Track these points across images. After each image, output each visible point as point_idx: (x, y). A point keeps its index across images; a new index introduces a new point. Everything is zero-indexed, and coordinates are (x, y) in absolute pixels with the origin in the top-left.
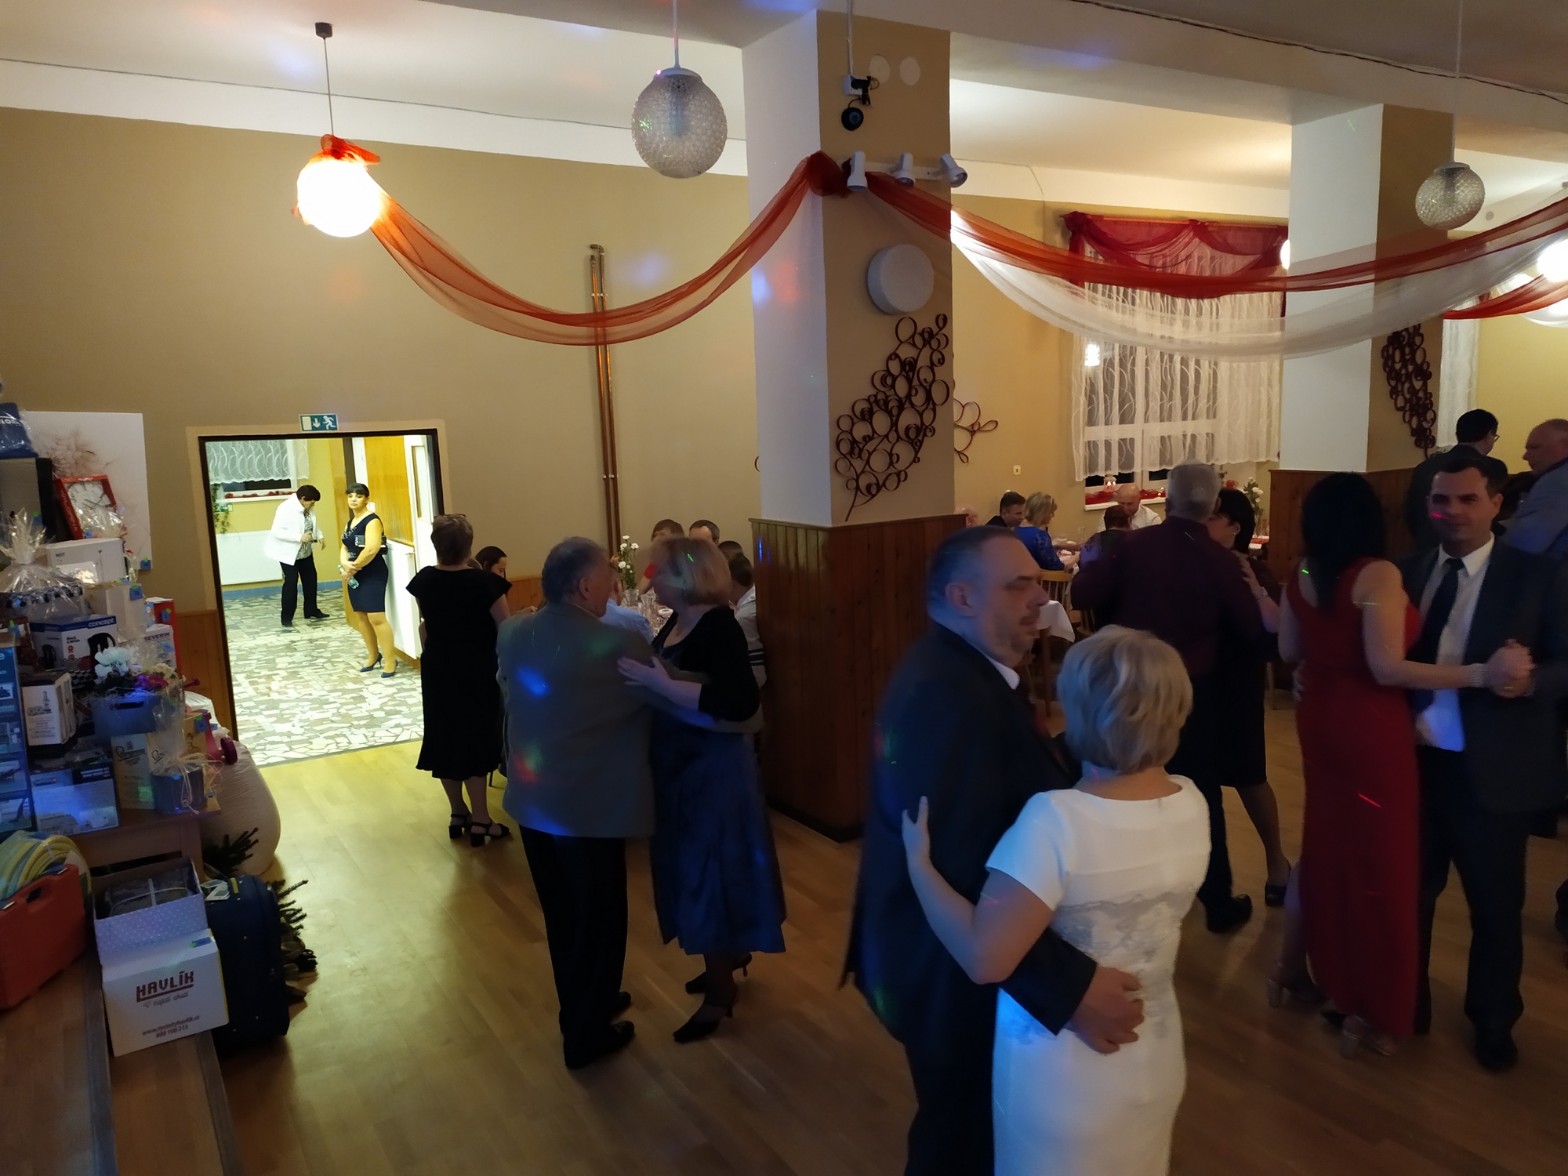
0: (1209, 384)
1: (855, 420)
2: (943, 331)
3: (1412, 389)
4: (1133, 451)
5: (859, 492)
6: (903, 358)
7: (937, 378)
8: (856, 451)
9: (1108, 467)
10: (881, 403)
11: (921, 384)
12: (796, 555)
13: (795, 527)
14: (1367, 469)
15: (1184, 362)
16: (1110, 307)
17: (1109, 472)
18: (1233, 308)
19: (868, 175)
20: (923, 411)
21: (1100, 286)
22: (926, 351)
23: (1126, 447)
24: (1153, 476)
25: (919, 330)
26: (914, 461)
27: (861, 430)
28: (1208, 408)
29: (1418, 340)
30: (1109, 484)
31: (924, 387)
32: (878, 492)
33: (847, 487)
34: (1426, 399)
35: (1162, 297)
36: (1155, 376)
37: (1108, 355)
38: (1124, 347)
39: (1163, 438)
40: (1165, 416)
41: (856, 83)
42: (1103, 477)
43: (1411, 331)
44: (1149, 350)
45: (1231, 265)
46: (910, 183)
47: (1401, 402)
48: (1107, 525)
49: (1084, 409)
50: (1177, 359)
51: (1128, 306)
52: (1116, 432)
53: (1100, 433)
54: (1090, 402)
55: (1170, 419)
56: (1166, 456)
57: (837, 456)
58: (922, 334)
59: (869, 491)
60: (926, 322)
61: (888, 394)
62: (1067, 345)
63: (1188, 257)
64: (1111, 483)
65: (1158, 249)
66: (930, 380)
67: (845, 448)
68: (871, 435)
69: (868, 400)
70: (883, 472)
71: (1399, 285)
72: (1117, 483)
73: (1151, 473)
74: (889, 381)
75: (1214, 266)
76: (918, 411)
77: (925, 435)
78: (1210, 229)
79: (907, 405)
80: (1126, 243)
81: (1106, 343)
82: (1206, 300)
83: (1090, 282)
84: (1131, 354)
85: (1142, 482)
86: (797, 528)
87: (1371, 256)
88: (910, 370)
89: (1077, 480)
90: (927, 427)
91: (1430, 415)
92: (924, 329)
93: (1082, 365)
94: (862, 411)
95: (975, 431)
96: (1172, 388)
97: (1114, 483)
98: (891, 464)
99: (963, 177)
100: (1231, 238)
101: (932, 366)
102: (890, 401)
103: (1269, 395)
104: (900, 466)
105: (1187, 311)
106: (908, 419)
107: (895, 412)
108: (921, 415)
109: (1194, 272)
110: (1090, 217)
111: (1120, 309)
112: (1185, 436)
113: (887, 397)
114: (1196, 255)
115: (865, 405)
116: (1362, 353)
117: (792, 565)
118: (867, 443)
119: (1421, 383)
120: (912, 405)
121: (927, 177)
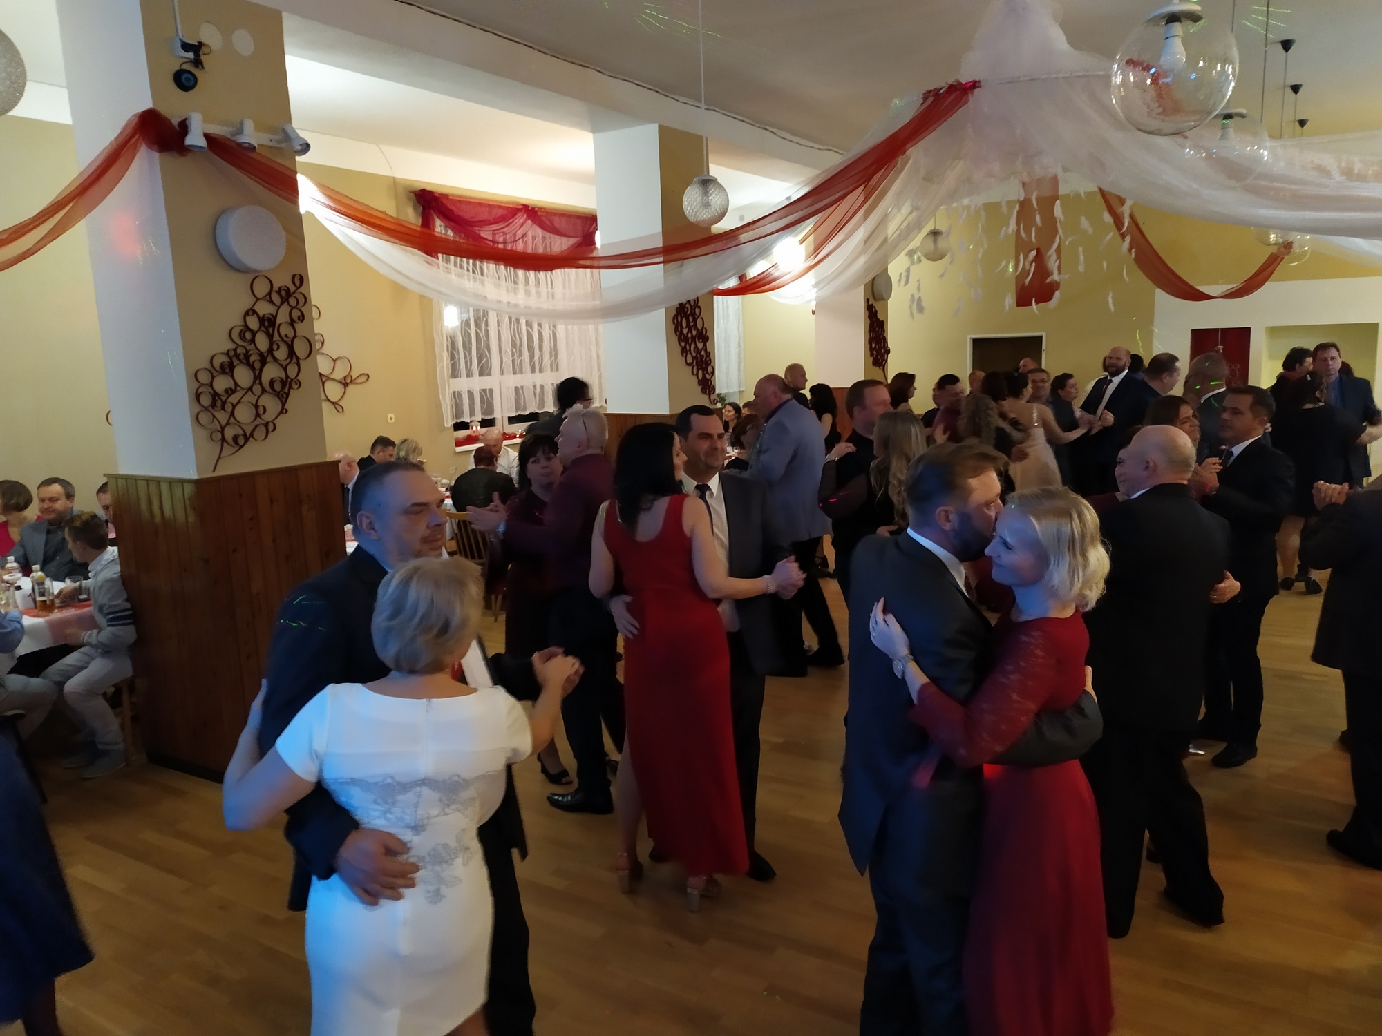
0: (551, 343)
1: (215, 373)
2: (299, 290)
3: (697, 351)
4: (492, 398)
5: (225, 444)
6: (261, 314)
7: (297, 335)
8: (219, 403)
9: (472, 413)
10: (242, 357)
11: (282, 340)
12: (161, 508)
13: (158, 481)
14: (670, 411)
15: (528, 324)
16: (461, 276)
17: (473, 418)
18: (564, 280)
19: (206, 136)
20: (287, 365)
21: (452, 258)
22: (285, 309)
23: (486, 395)
24: (512, 420)
25: (276, 287)
26: (281, 412)
27: (221, 384)
28: (551, 363)
29: (697, 311)
30: (474, 428)
31: (286, 343)
32: (246, 442)
33: (211, 437)
34: (707, 356)
35: (506, 269)
36: (506, 336)
37: (465, 316)
38: (478, 310)
39: (516, 389)
40: (517, 369)
41: (186, 47)
42: (468, 423)
43: (692, 303)
44: (499, 315)
45: (559, 245)
46: (252, 148)
47: (689, 359)
48: (476, 465)
49: (447, 364)
50: (523, 322)
51: (478, 276)
52: (477, 383)
53: (463, 384)
54: (452, 357)
55: (521, 372)
56: (520, 404)
57: (197, 409)
58: (279, 292)
59: (237, 443)
60: (282, 280)
61: (248, 348)
62: (427, 308)
63: (523, 237)
64: (476, 429)
65: (499, 227)
66: (291, 334)
67: (205, 401)
68: (233, 387)
69: (227, 353)
70: (249, 424)
71: (681, 266)
72: (481, 427)
73: (509, 418)
74: (248, 335)
75: (546, 245)
76: (281, 365)
77: (291, 387)
78: (539, 213)
79: (269, 359)
80: (471, 220)
81: (462, 306)
82: (541, 273)
83: (443, 254)
84: (484, 316)
85: (502, 426)
86: (159, 482)
87: (659, 243)
88: (270, 326)
89: (446, 426)
90: (292, 380)
91: (710, 369)
92: (280, 288)
93: (442, 325)
94: (222, 365)
95: (347, 384)
96: (521, 345)
97: (479, 427)
98: (258, 415)
99: (306, 148)
100: (557, 222)
101: (292, 323)
102: (251, 355)
103: (597, 352)
104: (268, 417)
105: (527, 282)
106: (271, 372)
107: (257, 365)
108: (285, 369)
109: (530, 250)
110: (437, 195)
111: (471, 278)
112: (535, 386)
113: (247, 351)
114: (530, 234)
115: (225, 359)
116: (658, 321)
117: (158, 519)
118: (230, 396)
119: (702, 344)
120: (275, 359)
121: (270, 144)
